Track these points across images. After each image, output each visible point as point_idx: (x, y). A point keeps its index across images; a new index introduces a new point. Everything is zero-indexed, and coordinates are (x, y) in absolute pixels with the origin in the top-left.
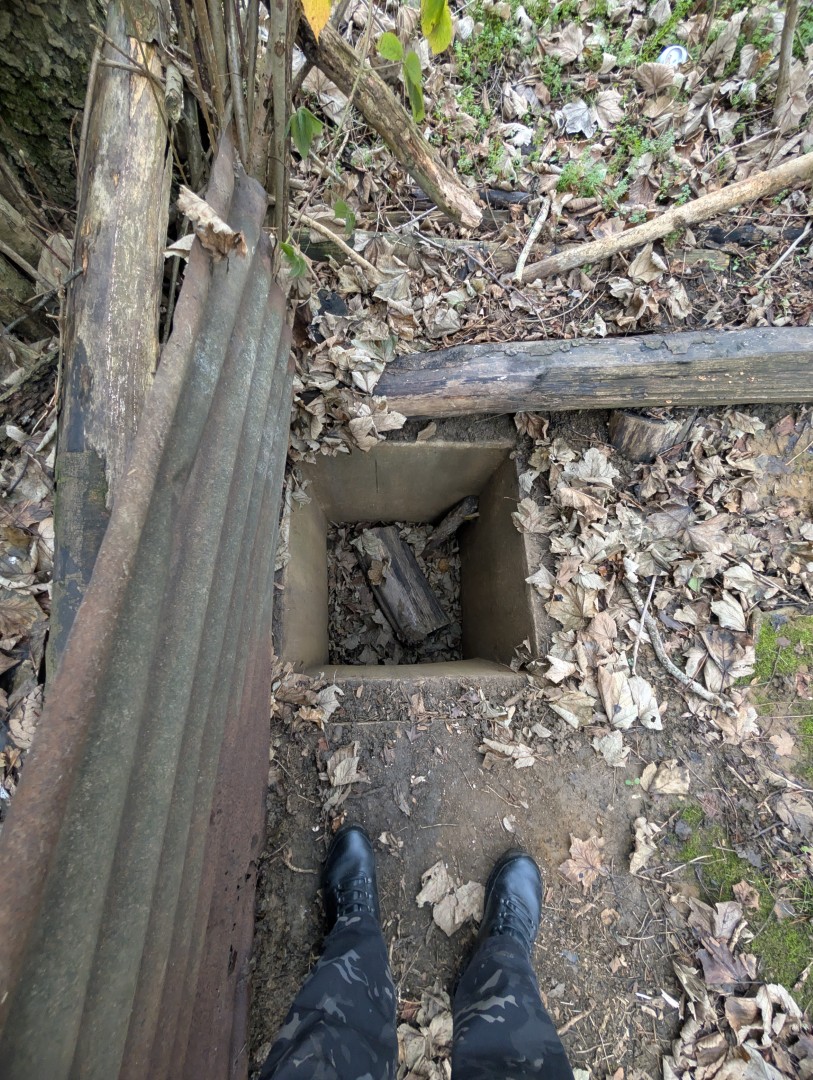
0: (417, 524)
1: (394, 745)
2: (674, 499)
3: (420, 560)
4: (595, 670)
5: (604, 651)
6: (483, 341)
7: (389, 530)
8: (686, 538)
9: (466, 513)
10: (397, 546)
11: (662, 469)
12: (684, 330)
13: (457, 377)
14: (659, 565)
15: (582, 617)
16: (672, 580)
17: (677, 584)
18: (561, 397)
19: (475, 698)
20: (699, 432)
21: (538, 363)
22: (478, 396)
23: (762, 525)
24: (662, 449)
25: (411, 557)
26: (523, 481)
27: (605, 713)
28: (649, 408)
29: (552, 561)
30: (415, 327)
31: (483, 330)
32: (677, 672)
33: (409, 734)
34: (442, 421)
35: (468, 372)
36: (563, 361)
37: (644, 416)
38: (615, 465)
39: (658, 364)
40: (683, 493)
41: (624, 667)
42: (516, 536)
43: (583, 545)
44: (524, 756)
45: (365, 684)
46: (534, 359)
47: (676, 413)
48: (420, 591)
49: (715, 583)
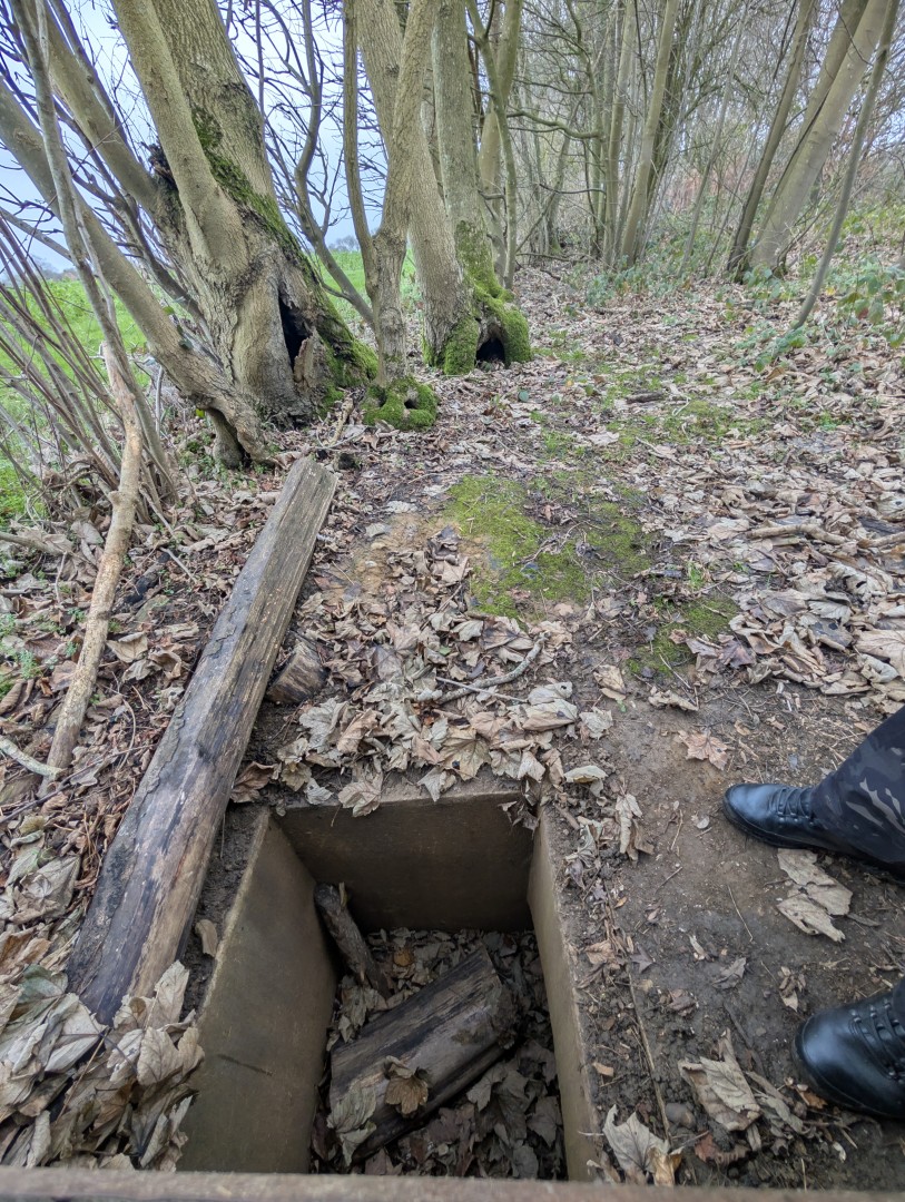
0: (336, 1008)
1: (666, 993)
2: (368, 656)
3: (392, 1002)
4: (527, 733)
5: (508, 724)
6: (117, 825)
7: (340, 1064)
8: (404, 652)
9: (336, 904)
10: (367, 1047)
11: (337, 663)
12: (211, 630)
13: (152, 861)
14: (427, 674)
15: (476, 741)
16: (440, 666)
17: (444, 662)
18: (234, 736)
19: (578, 866)
20: (310, 633)
21: (184, 754)
22: (192, 834)
23: (399, 605)
24: (319, 661)
25: (387, 1018)
26: (317, 799)
27: (566, 726)
28: (276, 664)
29: (417, 769)
30: (34, 934)
31: (101, 823)
32: (521, 668)
33: (644, 965)
34: (201, 910)
35: (150, 847)
36: (193, 727)
37: (282, 669)
38: (323, 701)
39: (238, 646)
40: (364, 650)
41: (521, 709)
42: (382, 812)
43: (401, 736)
44: (627, 806)
45: (591, 1059)
46: (176, 758)
47: (287, 644)
48: (439, 998)
49: (444, 637)
